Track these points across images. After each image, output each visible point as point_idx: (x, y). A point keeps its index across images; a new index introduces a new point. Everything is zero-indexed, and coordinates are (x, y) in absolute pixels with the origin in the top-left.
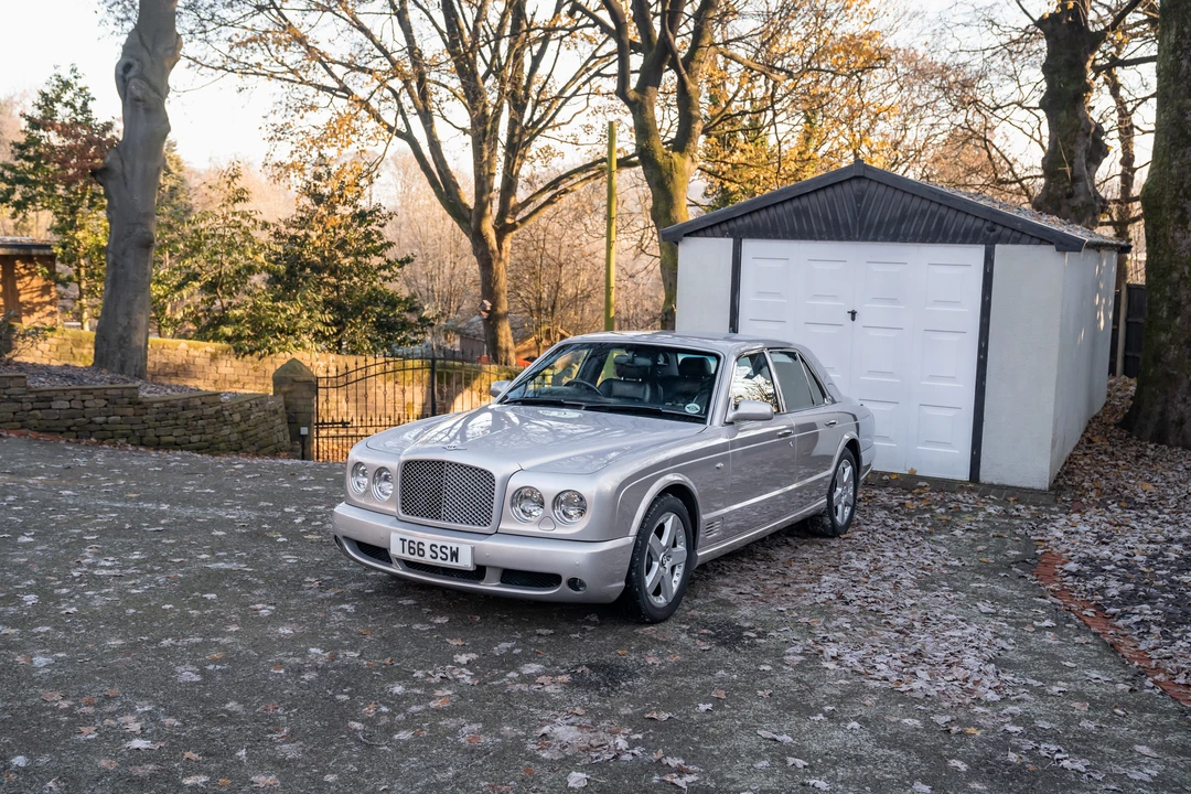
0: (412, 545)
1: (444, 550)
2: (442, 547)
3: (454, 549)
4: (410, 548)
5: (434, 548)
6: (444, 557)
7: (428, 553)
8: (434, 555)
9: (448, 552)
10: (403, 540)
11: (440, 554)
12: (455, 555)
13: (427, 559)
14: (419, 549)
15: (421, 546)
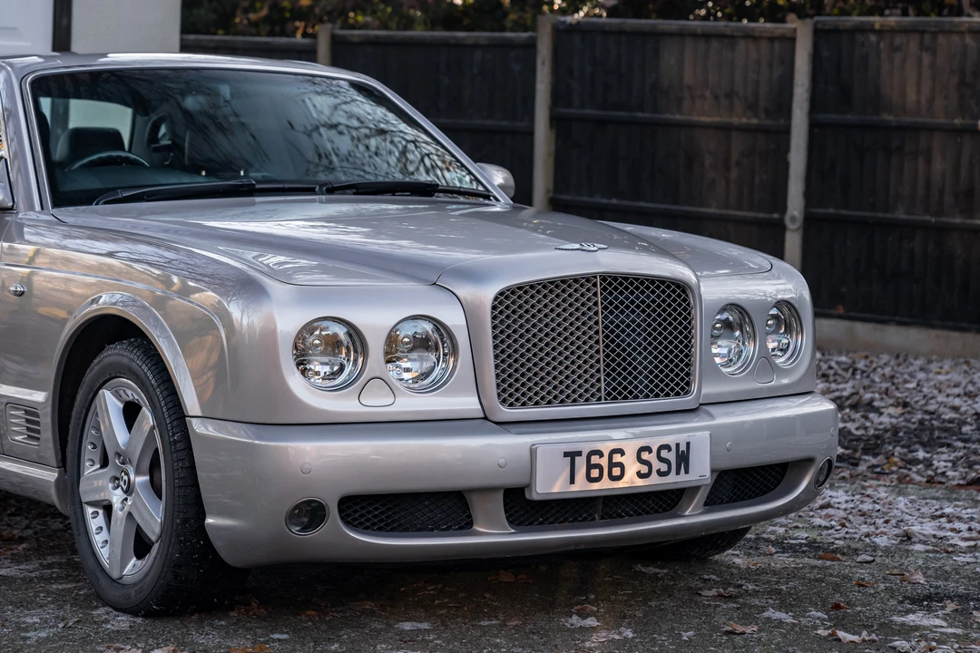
0: (595, 459)
1: (664, 454)
2: (661, 448)
3: (683, 448)
4: (590, 467)
5: (645, 456)
6: (664, 467)
7: (632, 467)
8: (645, 469)
9: (671, 456)
10: (572, 455)
11: (656, 465)
12: (683, 459)
13: (631, 480)
14: (612, 465)
15: (617, 458)
